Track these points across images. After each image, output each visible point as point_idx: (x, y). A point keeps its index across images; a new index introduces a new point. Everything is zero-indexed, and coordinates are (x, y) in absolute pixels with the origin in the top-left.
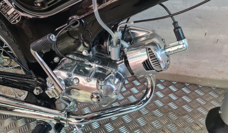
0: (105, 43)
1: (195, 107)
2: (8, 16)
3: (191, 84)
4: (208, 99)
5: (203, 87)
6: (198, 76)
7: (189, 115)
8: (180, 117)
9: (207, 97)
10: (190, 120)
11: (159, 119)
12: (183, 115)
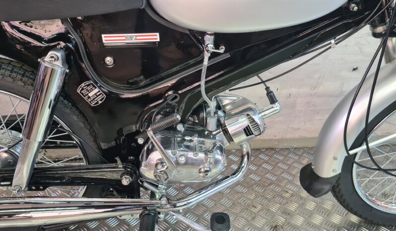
0: (201, 114)
1: (278, 173)
2: (89, 97)
3: (267, 149)
4: (289, 163)
5: (281, 149)
6: (274, 138)
7: (275, 183)
8: (267, 188)
9: (288, 160)
10: (278, 189)
11: (246, 195)
12: (269, 185)
